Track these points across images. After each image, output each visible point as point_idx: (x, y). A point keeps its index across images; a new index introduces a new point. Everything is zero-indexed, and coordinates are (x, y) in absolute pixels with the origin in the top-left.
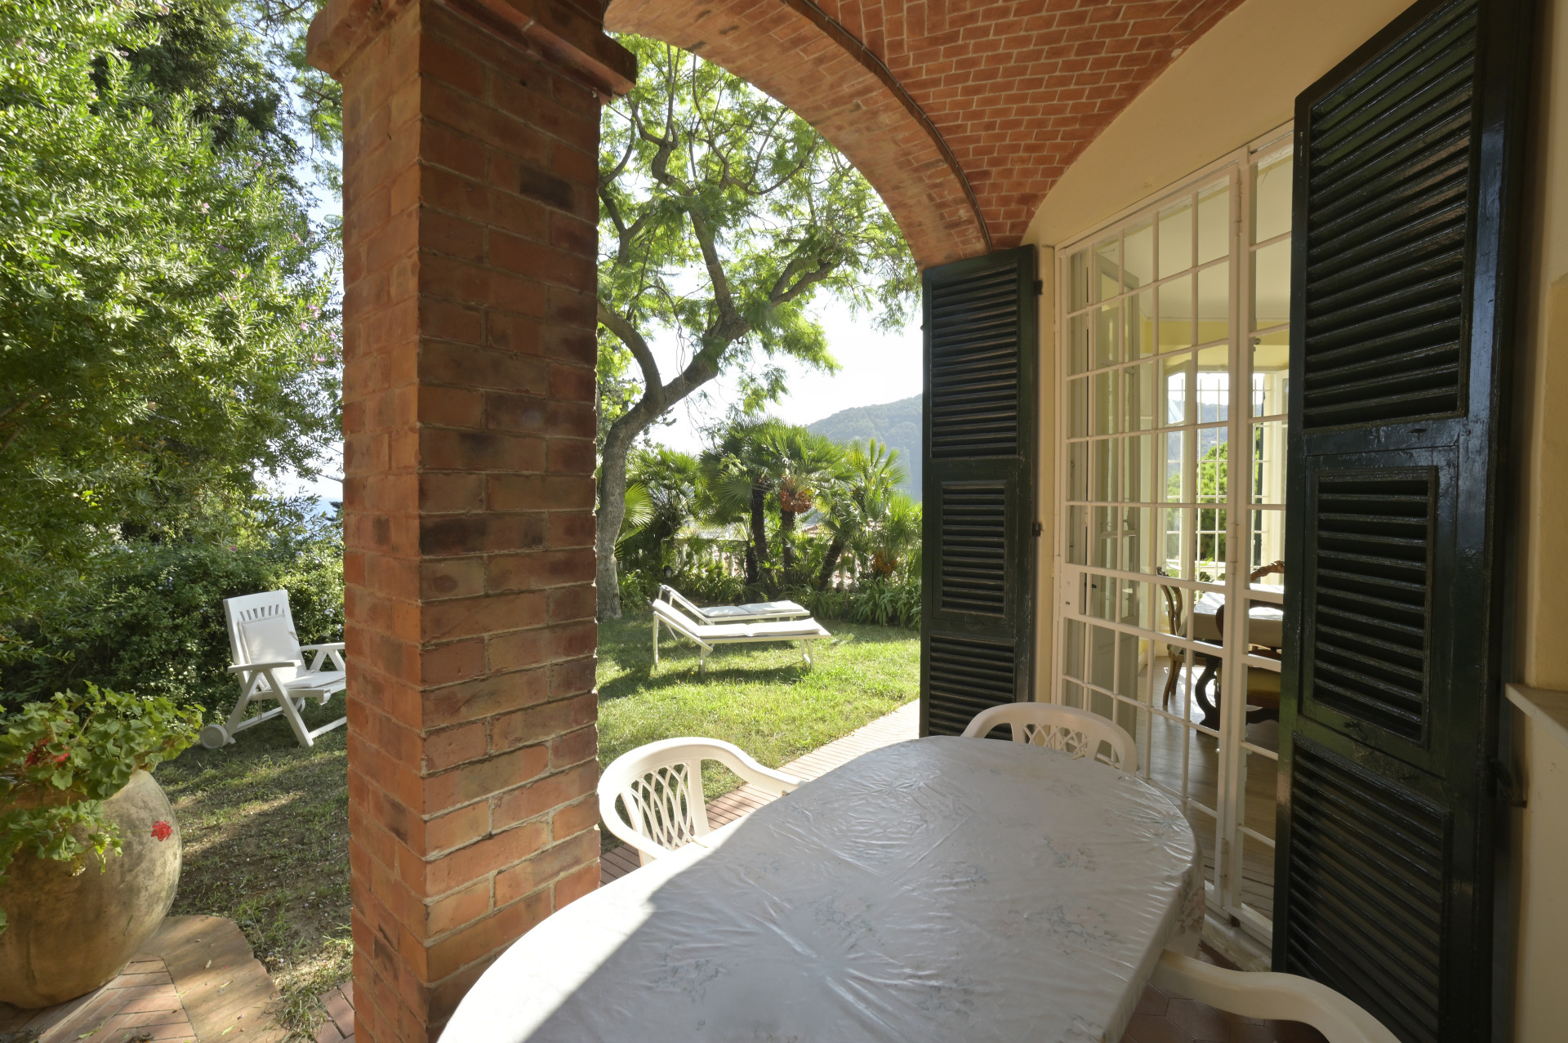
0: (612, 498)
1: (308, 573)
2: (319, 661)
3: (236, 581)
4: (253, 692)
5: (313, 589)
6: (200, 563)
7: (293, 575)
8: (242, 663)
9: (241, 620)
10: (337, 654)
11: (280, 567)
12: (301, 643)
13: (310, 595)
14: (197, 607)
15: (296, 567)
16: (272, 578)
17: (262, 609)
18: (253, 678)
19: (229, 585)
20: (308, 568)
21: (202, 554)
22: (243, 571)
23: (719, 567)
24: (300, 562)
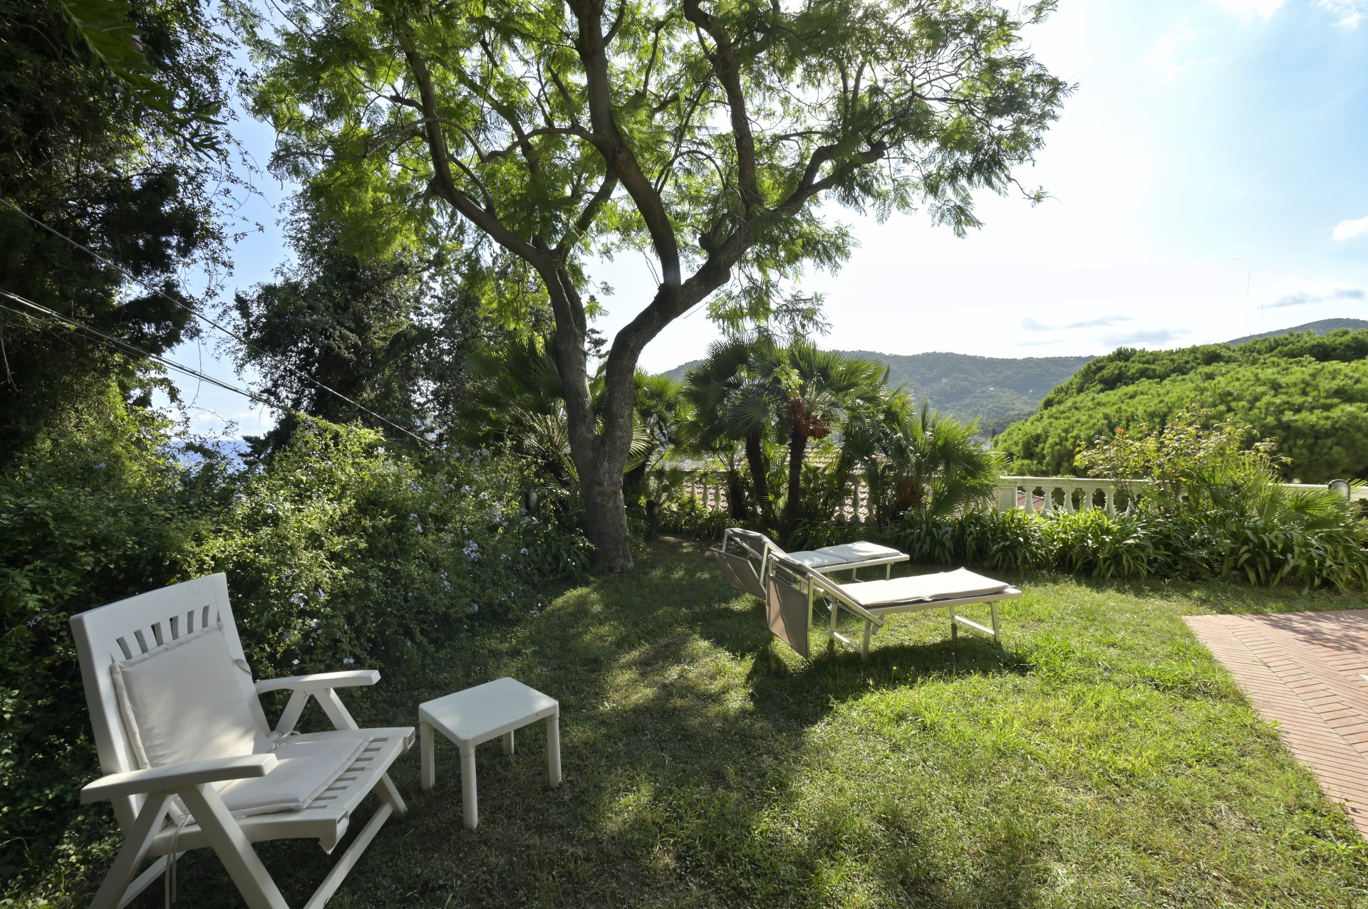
0: (620, 420)
1: (255, 531)
2: (294, 710)
3: (116, 553)
4: (157, 834)
5: (265, 560)
6: (31, 522)
7: (228, 536)
8: (124, 773)
9: (120, 657)
10: (333, 694)
11: (204, 525)
12: (256, 677)
13: (259, 571)
14: (24, 613)
15: (234, 524)
16: (189, 546)
17: (173, 621)
18: (150, 809)
19: (98, 562)
20: (254, 522)
21: (34, 503)
22: (130, 532)
23: (692, 501)
24: (239, 512)
